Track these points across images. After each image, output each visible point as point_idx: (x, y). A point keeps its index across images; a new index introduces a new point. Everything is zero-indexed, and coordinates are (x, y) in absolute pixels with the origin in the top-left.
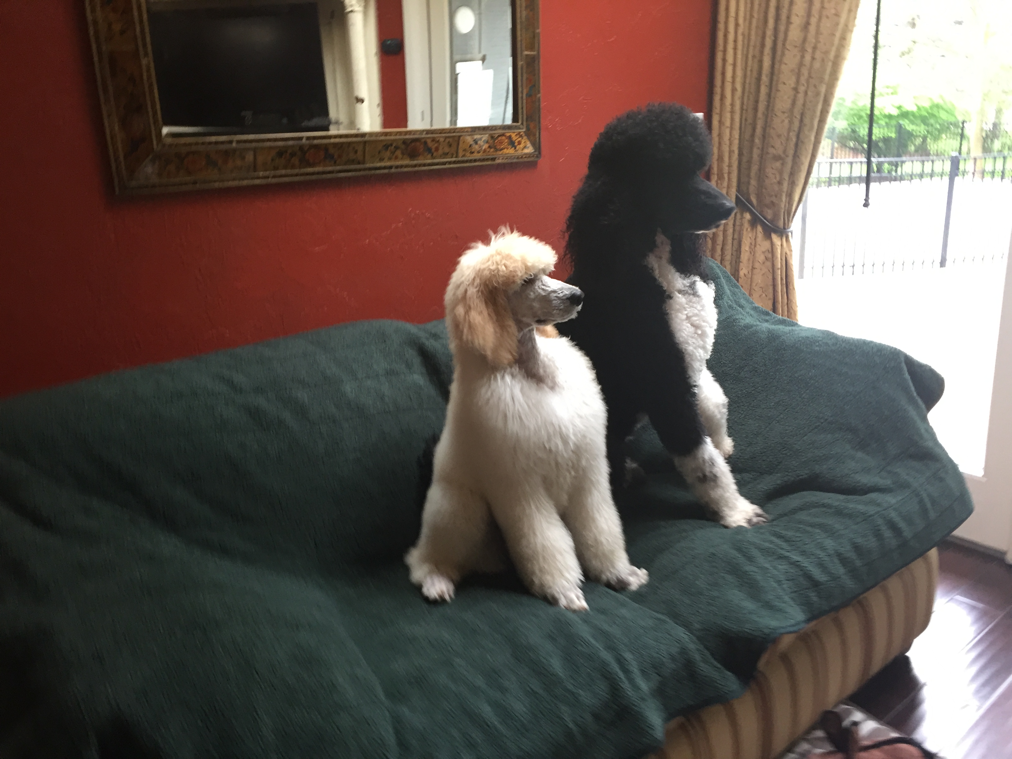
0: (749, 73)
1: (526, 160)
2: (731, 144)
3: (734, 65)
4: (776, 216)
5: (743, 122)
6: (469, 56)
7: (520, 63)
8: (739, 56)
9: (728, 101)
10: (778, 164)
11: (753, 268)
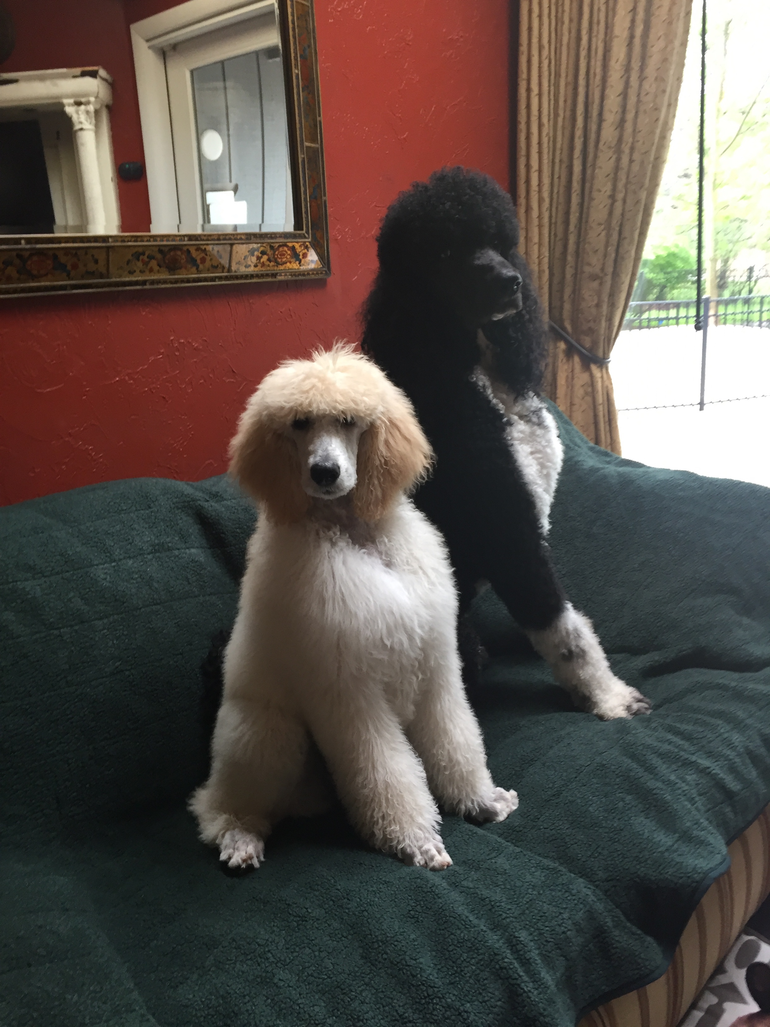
0: (556, 180)
1: (313, 277)
2: (540, 263)
3: (540, 171)
4: (595, 343)
5: (552, 237)
6: (219, 185)
7: (301, 156)
8: (545, 161)
9: (535, 213)
10: (595, 284)
11: (572, 404)
